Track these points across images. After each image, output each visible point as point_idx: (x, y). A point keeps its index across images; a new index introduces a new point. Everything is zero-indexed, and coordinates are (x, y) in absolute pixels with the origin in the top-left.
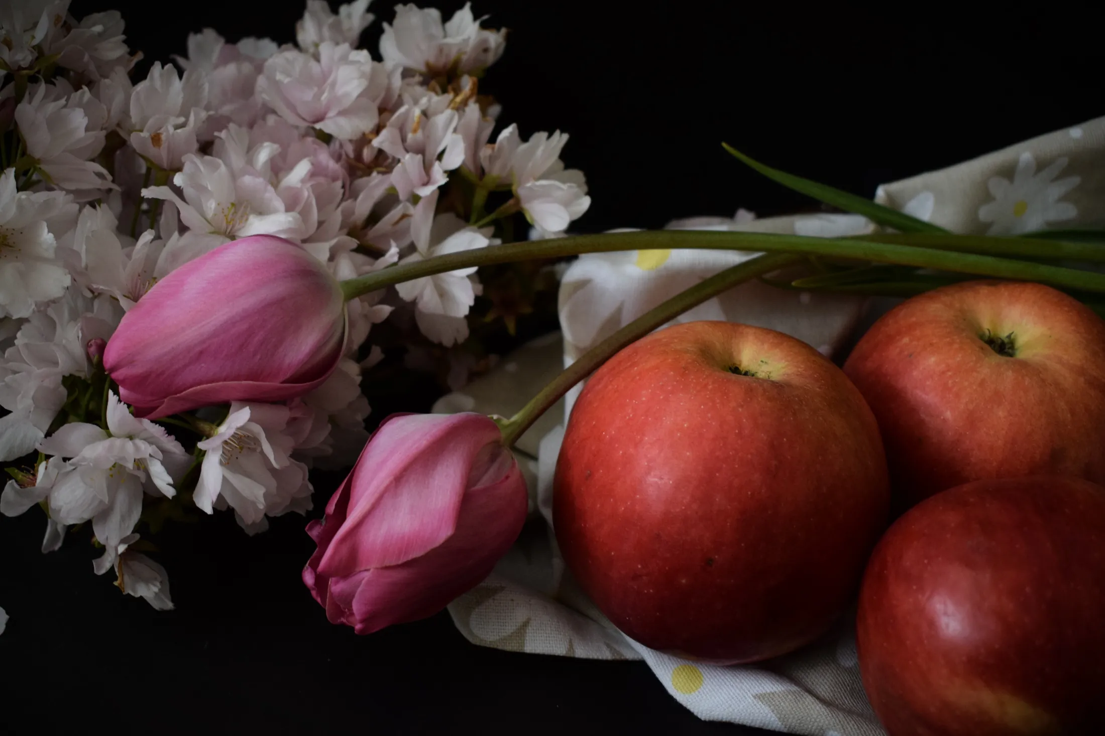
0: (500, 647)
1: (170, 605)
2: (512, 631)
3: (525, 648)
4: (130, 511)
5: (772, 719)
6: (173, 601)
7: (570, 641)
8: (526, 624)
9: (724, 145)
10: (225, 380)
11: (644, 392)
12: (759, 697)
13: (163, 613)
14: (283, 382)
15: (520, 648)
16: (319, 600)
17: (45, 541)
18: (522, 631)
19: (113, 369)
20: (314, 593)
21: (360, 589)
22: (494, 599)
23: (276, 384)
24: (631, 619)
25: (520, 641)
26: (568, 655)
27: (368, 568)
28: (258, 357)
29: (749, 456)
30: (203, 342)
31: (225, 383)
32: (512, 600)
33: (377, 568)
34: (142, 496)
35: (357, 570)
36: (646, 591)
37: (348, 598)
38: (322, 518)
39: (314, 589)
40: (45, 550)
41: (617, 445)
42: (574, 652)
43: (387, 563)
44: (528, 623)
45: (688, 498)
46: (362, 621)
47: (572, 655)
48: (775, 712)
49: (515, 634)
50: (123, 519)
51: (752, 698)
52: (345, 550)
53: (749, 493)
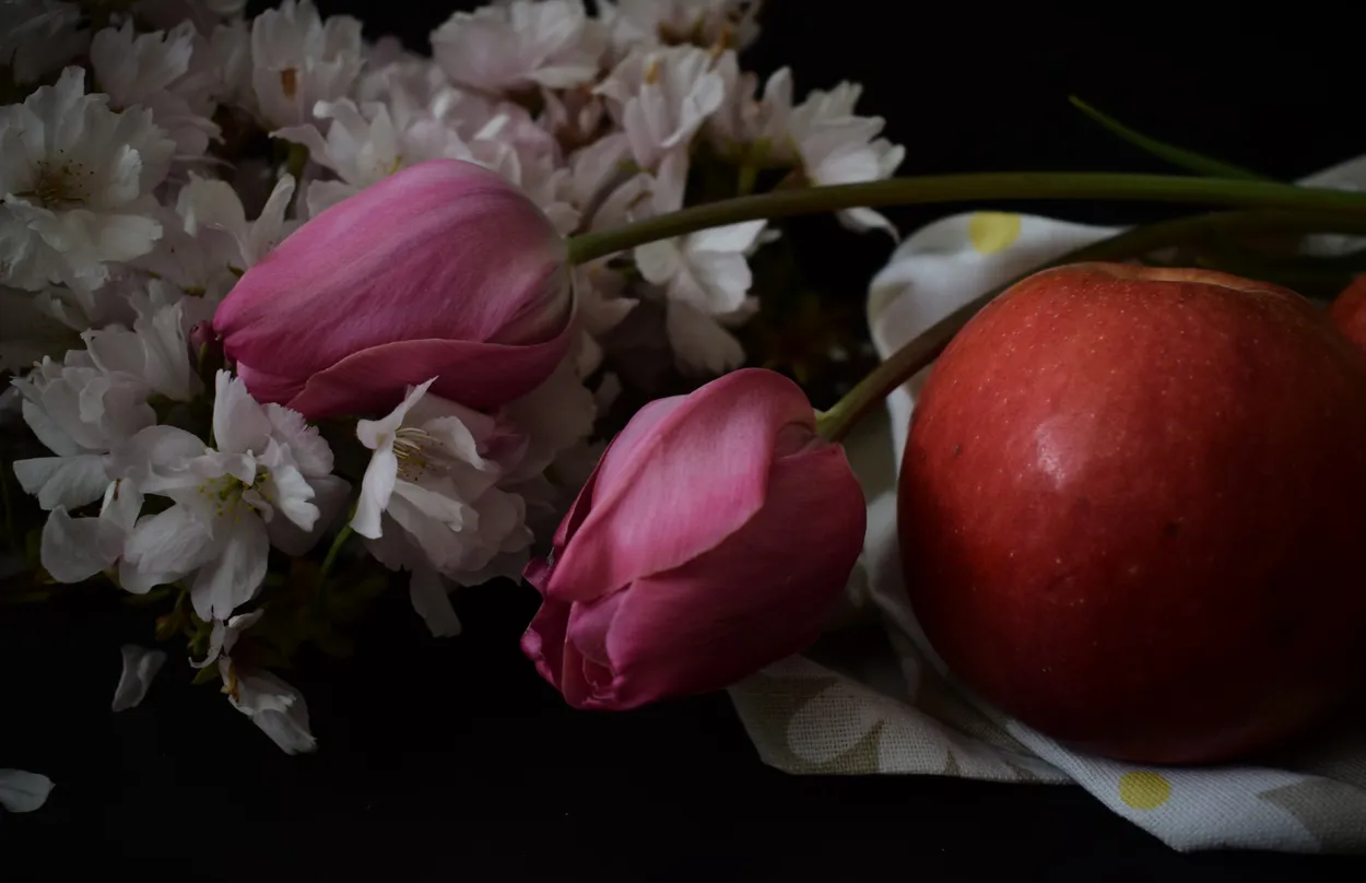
0: (839, 771)
1: (308, 741)
2: (857, 742)
3: (880, 767)
4: (249, 568)
5: (1295, 827)
6: (313, 734)
7: (949, 753)
8: (876, 730)
9: (1075, 100)
10: (399, 338)
11: (1027, 318)
12: (1269, 796)
13: (300, 757)
14: (486, 342)
15: (872, 767)
16: (549, 676)
17: (118, 694)
18: (872, 740)
19: (229, 330)
20: (541, 666)
21: (617, 614)
22: (822, 697)
23: (477, 343)
24: (1050, 669)
25: (870, 756)
26: (947, 774)
27: (626, 582)
28: (447, 301)
29: (1208, 362)
30: (365, 281)
31: (401, 342)
32: (851, 697)
33: (643, 579)
34: (267, 548)
35: (611, 589)
36: (1072, 604)
37: (596, 640)
38: (548, 555)
39: (540, 658)
40: (115, 706)
41: (997, 394)
42: (957, 768)
43: (659, 568)
44: (880, 728)
45: (1123, 433)
46: (624, 671)
47: (955, 773)
48: (1298, 813)
49: (861, 747)
50: (238, 578)
51: (1257, 800)
52: (590, 553)
53: (1218, 414)
